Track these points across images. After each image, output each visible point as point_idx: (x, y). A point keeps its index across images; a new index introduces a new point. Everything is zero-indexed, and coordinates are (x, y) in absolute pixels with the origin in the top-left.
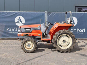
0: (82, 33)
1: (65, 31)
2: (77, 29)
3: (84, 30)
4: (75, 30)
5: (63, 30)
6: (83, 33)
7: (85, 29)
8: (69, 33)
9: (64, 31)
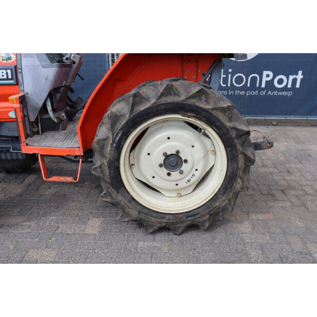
0: (284, 93)
1: (177, 94)
2: (265, 73)
3: (300, 76)
4: (254, 79)
5: (162, 85)
6: (290, 94)
7: (300, 72)
8: (203, 105)
9: (169, 91)
